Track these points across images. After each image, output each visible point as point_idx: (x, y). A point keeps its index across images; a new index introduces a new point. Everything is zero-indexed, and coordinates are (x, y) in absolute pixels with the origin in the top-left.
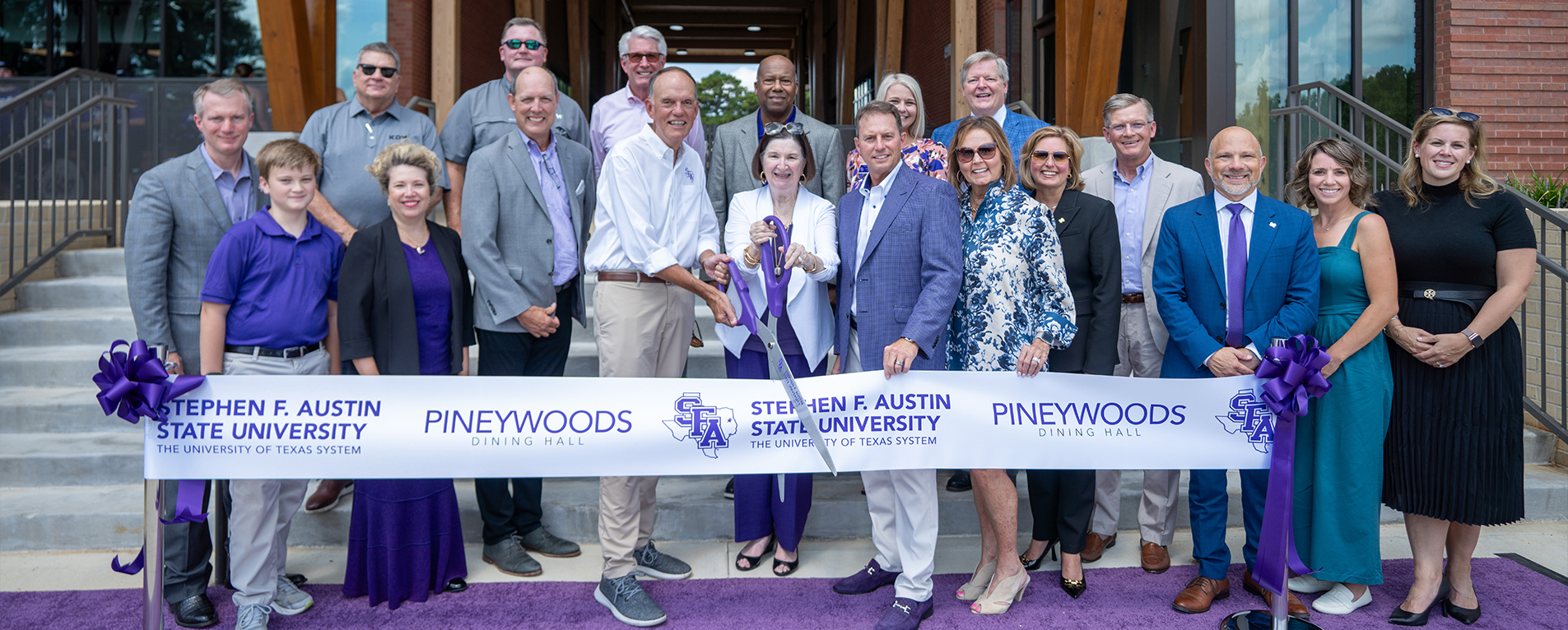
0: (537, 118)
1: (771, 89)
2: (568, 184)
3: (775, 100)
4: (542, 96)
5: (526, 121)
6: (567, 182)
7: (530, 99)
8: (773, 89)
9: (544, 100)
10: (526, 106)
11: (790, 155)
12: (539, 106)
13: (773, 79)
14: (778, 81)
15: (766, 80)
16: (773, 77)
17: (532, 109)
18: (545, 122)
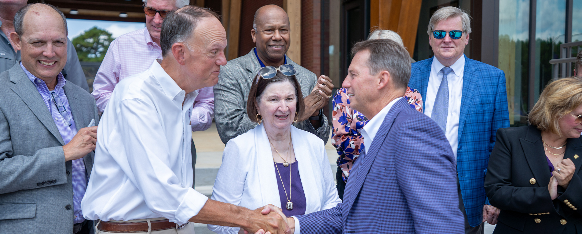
0: (49, 62)
1: (271, 38)
2: (77, 122)
3: (274, 48)
4: (55, 39)
5: (36, 65)
6: (76, 120)
7: (42, 42)
8: (273, 38)
9: (57, 44)
10: (37, 50)
11: (289, 96)
12: (53, 51)
13: (272, 29)
14: (277, 31)
15: (267, 30)
16: (272, 27)
17: (45, 53)
18: (57, 65)
